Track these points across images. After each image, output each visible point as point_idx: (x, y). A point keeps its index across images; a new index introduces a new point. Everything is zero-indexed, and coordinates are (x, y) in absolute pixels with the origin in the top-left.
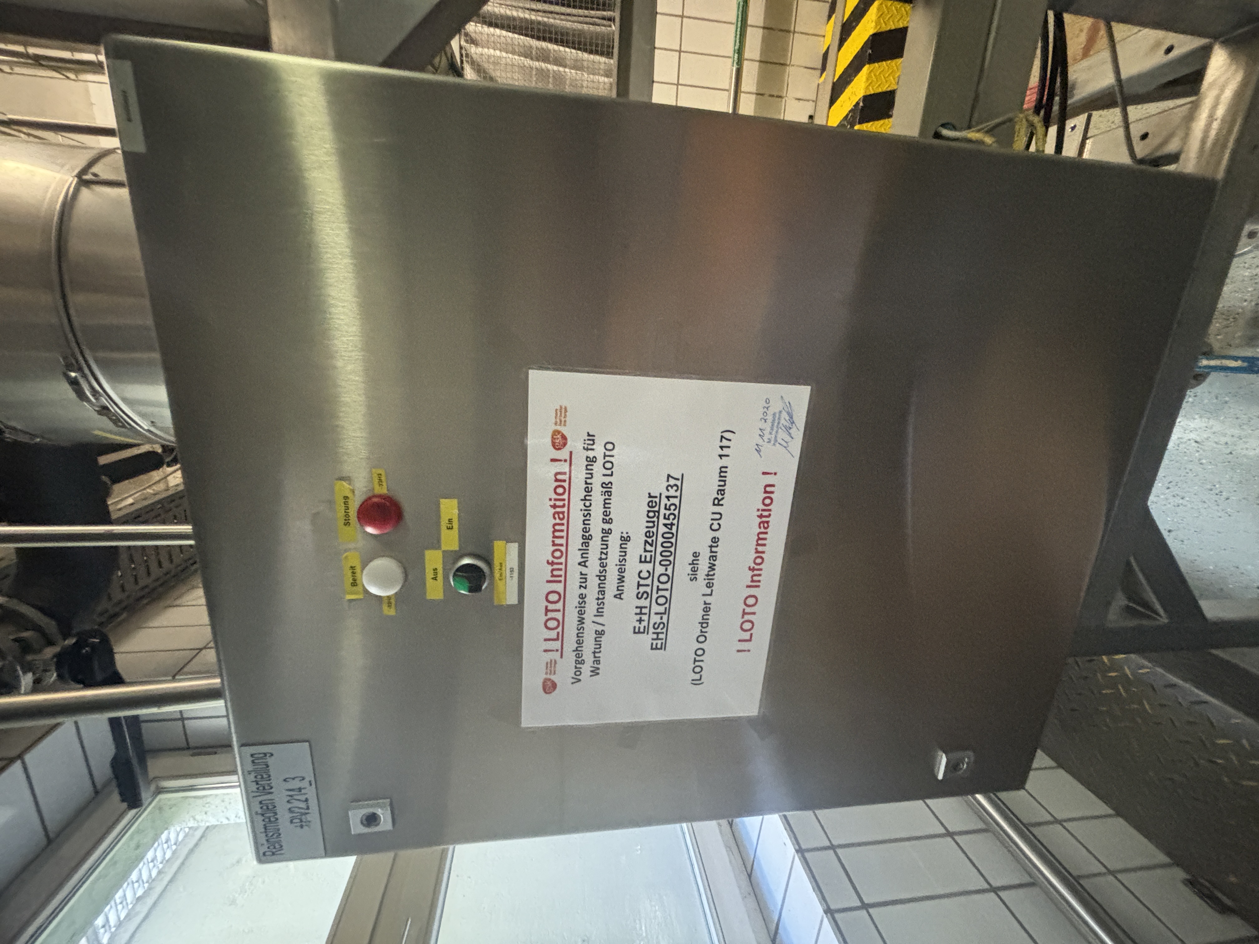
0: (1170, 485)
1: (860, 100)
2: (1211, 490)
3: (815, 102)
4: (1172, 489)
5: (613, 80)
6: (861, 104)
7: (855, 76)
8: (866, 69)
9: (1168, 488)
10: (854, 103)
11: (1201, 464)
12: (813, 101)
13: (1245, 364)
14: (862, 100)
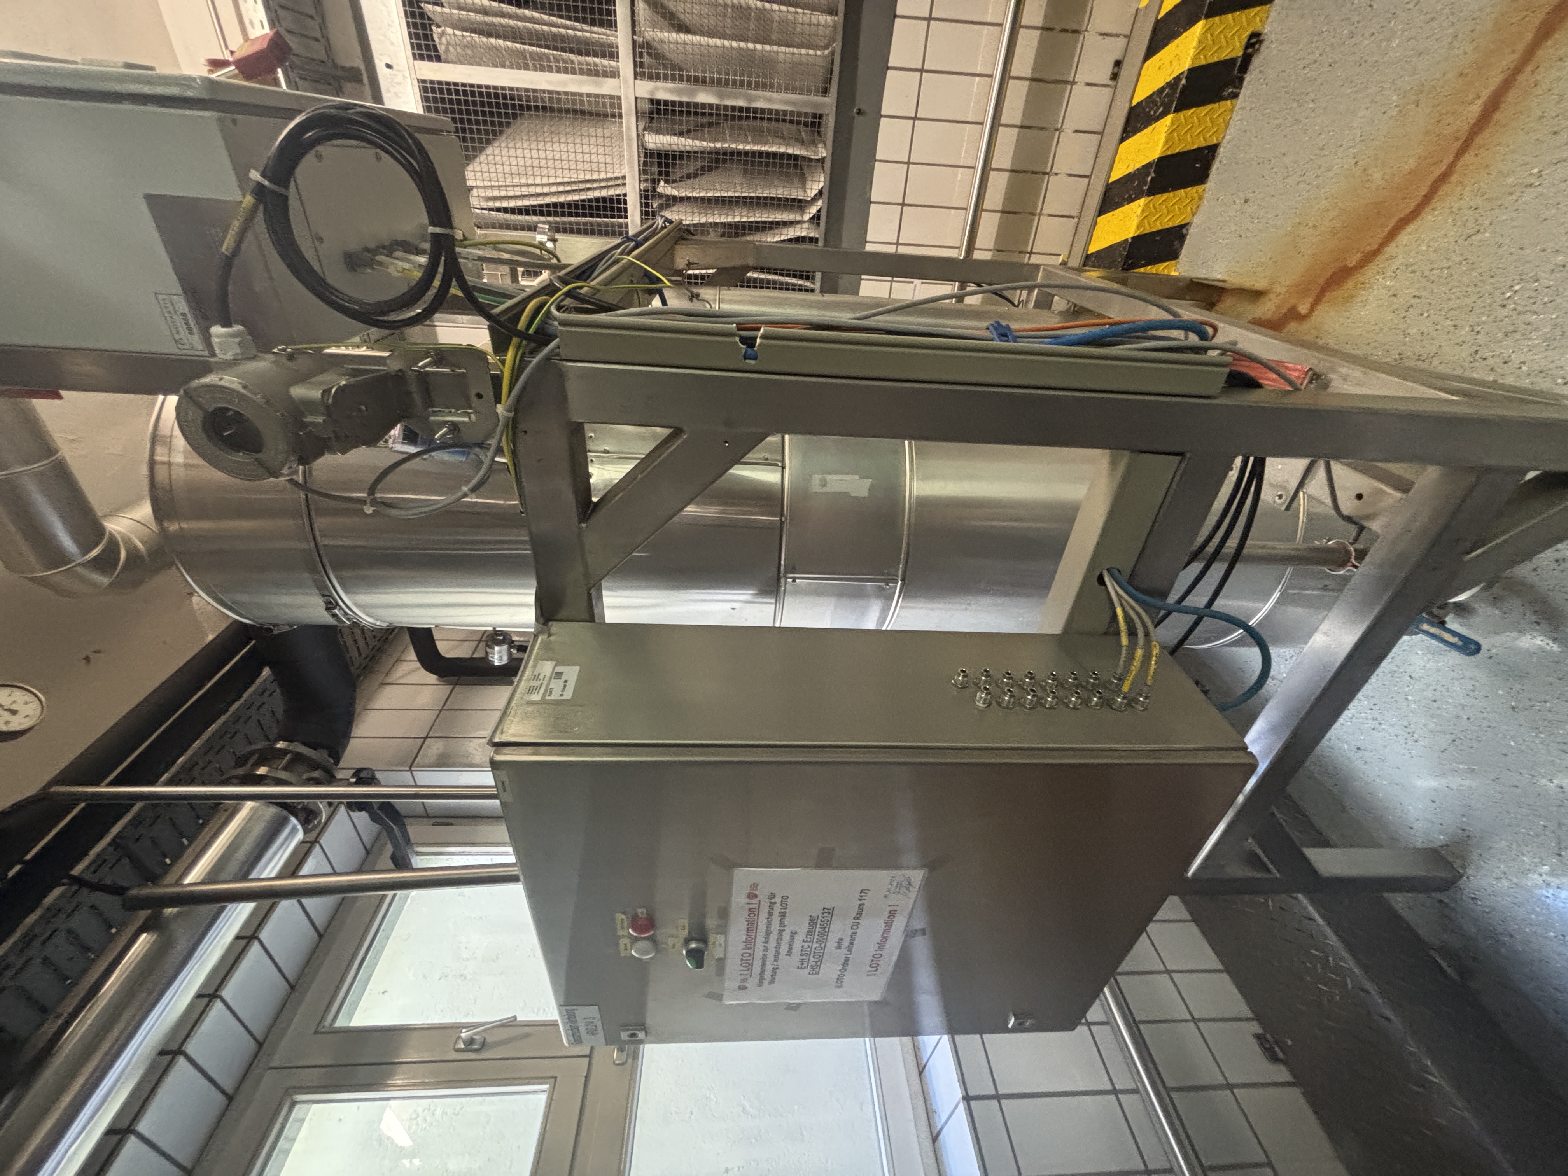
0: (1373, 707)
1: (1182, 73)
2: (1406, 727)
3: (1128, 37)
4: (1374, 712)
5: (840, 18)
6: (1184, 81)
7: (1185, 30)
8: (1199, 27)
9: (1371, 709)
10: (1175, 75)
11: (1407, 699)
12: (1125, 36)
13: (1460, 643)
14: (1185, 74)
